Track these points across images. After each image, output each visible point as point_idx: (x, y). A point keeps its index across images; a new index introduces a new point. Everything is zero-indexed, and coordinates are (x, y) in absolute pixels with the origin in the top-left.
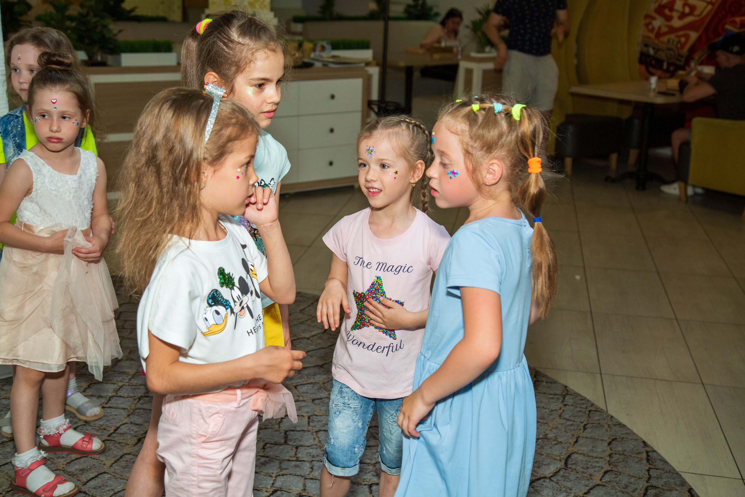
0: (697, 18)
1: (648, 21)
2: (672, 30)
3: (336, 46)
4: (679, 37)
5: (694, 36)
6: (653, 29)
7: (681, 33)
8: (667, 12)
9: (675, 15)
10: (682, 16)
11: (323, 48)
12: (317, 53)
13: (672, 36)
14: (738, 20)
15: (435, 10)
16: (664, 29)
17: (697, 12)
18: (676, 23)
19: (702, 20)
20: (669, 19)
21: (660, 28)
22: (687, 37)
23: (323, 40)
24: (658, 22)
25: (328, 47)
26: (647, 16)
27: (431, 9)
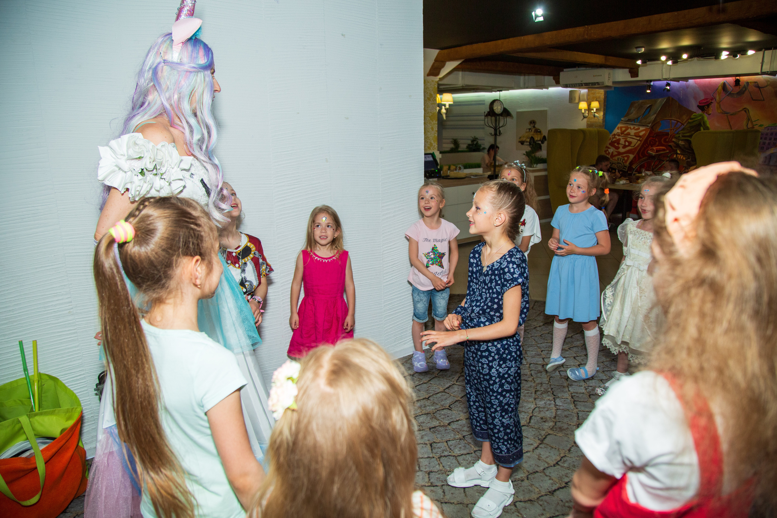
0: (633, 148)
1: (607, 149)
2: (619, 154)
3: (466, 167)
4: (624, 157)
5: (632, 156)
6: (609, 153)
7: (624, 155)
8: (616, 144)
9: (621, 146)
10: (625, 147)
11: (460, 168)
12: (457, 171)
13: (620, 157)
14: (655, 148)
15: (483, 146)
16: (615, 153)
17: (632, 145)
18: (622, 150)
19: (636, 148)
20: (617, 148)
21: (612, 153)
22: (628, 157)
23: (459, 164)
24: (612, 150)
25: (462, 167)
26: (607, 147)
27: (480, 146)
